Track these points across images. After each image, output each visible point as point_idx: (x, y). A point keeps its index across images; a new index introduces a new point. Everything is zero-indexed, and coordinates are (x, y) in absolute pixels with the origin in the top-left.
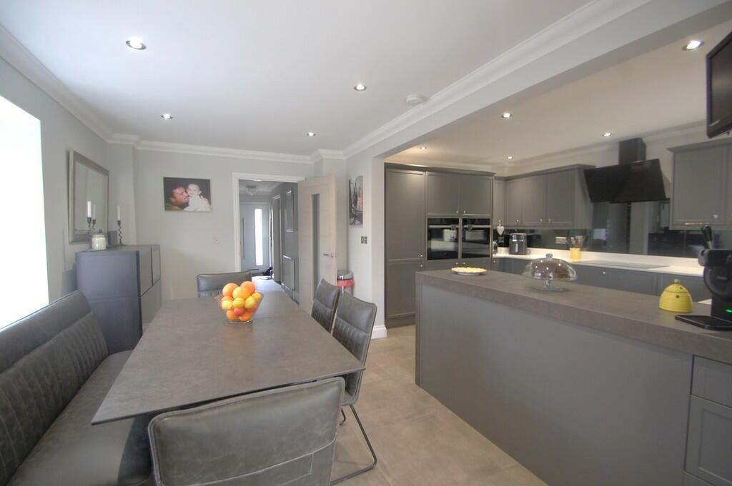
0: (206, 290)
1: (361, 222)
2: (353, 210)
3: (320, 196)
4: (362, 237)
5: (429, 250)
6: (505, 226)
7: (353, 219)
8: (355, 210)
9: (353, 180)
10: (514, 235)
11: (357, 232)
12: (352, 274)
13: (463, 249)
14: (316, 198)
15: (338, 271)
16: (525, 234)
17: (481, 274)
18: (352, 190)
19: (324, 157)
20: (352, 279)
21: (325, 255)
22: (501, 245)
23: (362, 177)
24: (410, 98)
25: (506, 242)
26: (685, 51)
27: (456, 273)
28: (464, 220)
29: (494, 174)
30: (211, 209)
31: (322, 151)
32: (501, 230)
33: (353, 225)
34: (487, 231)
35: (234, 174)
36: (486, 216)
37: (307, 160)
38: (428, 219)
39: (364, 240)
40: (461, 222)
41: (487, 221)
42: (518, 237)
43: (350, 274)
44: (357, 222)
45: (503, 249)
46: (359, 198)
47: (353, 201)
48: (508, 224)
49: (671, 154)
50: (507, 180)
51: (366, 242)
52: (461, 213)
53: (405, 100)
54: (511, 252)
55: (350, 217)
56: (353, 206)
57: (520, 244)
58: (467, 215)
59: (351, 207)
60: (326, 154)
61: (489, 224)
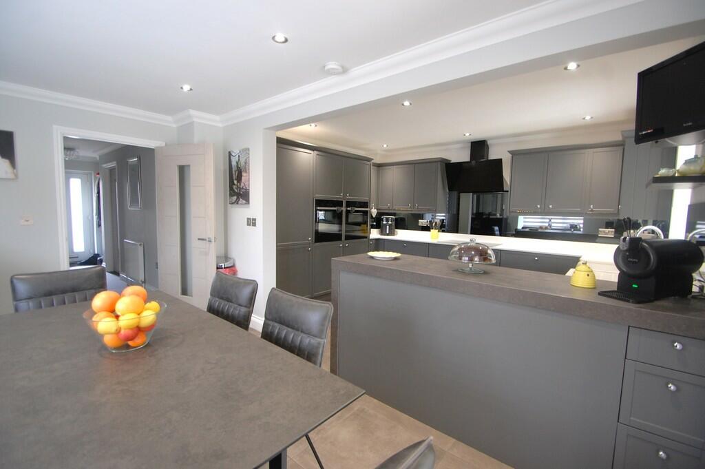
0: (30, 298)
1: (247, 201)
2: (234, 187)
3: (192, 168)
4: (248, 219)
5: (317, 233)
6: (377, 209)
7: (235, 198)
8: (238, 188)
9: (235, 152)
10: (384, 217)
11: (240, 213)
12: (234, 260)
13: (346, 231)
14: (183, 170)
15: (217, 257)
16: (394, 217)
17: (396, 259)
18: (234, 163)
19: (195, 120)
20: (233, 266)
21: (199, 239)
22: (373, 227)
23: (249, 149)
24: (331, 65)
25: (378, 224)
26: (565, 71)
27: (372, 258)
28: (347, 202)
29: (372, 159)
30: (16, 176)
31: (192, 112)
32: (374, 212)
33: (235, 205)
34: (366, 213)
35: (55, 127)
36: (364, 199)
37: (169, 121)
38: (316, 200)
39: (252, 222)
40: (344, 204)
41: (365, 204)
42: (387, 220)
43: (232, 261)
44: (241, 201)
45: (375, 230)
46: (244, 174)
47: (234, 177)
48: (380, 207)
49: (510, 155)
50: (379, 166)
51: (254, 225)
52: (345, 195)
53: (324, 67)
54: (382, 233)
55: (231, 195)
56: (235, 182)
57: (390, 225)
58: (349, 198)
59: (232, 183)
60: (199, 117)
61: (367, 207)
